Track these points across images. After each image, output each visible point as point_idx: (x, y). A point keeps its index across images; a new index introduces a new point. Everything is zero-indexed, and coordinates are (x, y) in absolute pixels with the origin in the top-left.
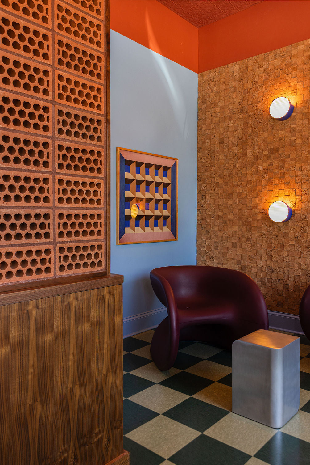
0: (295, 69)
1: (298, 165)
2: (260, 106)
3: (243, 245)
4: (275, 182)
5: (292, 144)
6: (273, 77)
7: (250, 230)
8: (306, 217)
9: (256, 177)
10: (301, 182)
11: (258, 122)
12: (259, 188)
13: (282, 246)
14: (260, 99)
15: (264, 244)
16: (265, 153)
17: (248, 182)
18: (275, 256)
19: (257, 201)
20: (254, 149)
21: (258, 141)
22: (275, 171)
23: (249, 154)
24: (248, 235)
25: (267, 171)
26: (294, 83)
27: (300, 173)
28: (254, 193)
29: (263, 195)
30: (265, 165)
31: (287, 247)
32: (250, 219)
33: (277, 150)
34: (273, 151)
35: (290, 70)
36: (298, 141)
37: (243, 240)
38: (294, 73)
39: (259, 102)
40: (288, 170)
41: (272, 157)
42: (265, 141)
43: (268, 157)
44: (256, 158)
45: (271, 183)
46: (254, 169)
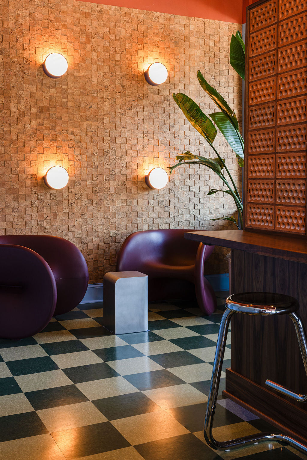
0: (64, 26)
1: (70, 130)
2: (26, 54)
3: (8, 217)
4: (46, 144)
5: (63, 105)
6: (40, 26)
7: (16, 198)
8: (80, 184)
9: (22, 137)
10: (73, 147)
11: (24, 72)
12: (27, 149)
13: (56, 215)
14: (26, 46)
15: (35, 215)
16: (34, 110)
17: (12, 142)
18: (48, 227)
19: (25, 164)
20: (19, 103)
21: (25, 94)
22: (46, 132)
23: (13, 108)
24: (14, 204)
25: (36, 131)
26: (64, 41)
27: (72, 137)
28: (21, 155)
29: (32, 157)
30: (34, 124)
31: (61, 216)
32: (16, 186)
33: (48, 109)
34: (42, 110)
35: (59, 25)
36: (70, 104)
37: (8, 211)
38: (64, 30)
39: (24, 49)
40: (60, 133)
41: (42, 116)
42: (32, 95)
43: (37, 116)
44: (22, 114)
45: (42, 145)
46: (20, 126)
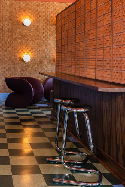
0: (31, 10)
1: (32, 43)
2: (18, 19)
3: (11, 70)
4: (24, 47)
5: (30, 35)
6: (23, 10)
7: (14, 64)
8: (35, 60)
9: (16, 45)
10: (33, 48)
11: (17, 25)
12: (18, 49)
13: (27, 70)
14: (18, 17)
15: (20, 70)
16: (20, 37)
17: (13, 47)
18: (24, 74)
19: (17, 54)
20: (16, 34)
21: (17, 32)
22: (24, 44)
23: (14, 36)
24: (13, 66)
25: (21, 43)
26: (30, 14)
27: (33, 45)
28: (16, 51)
29: (19, 51)
30: (20, 41)
31: (28, 70)
32: (14, 60)
33: (25, 36)
34: (23, 36)
35: (28, 9)
36: (32, 35)
37: (11, 68)
38: (30, 11)
39: (17, 18)
40: (29, 44)
41: (23, 38)
42: (20, 32)
43: (21, 38)
44: (16, 38)
45: (22, 47)
46: (16, 42)
